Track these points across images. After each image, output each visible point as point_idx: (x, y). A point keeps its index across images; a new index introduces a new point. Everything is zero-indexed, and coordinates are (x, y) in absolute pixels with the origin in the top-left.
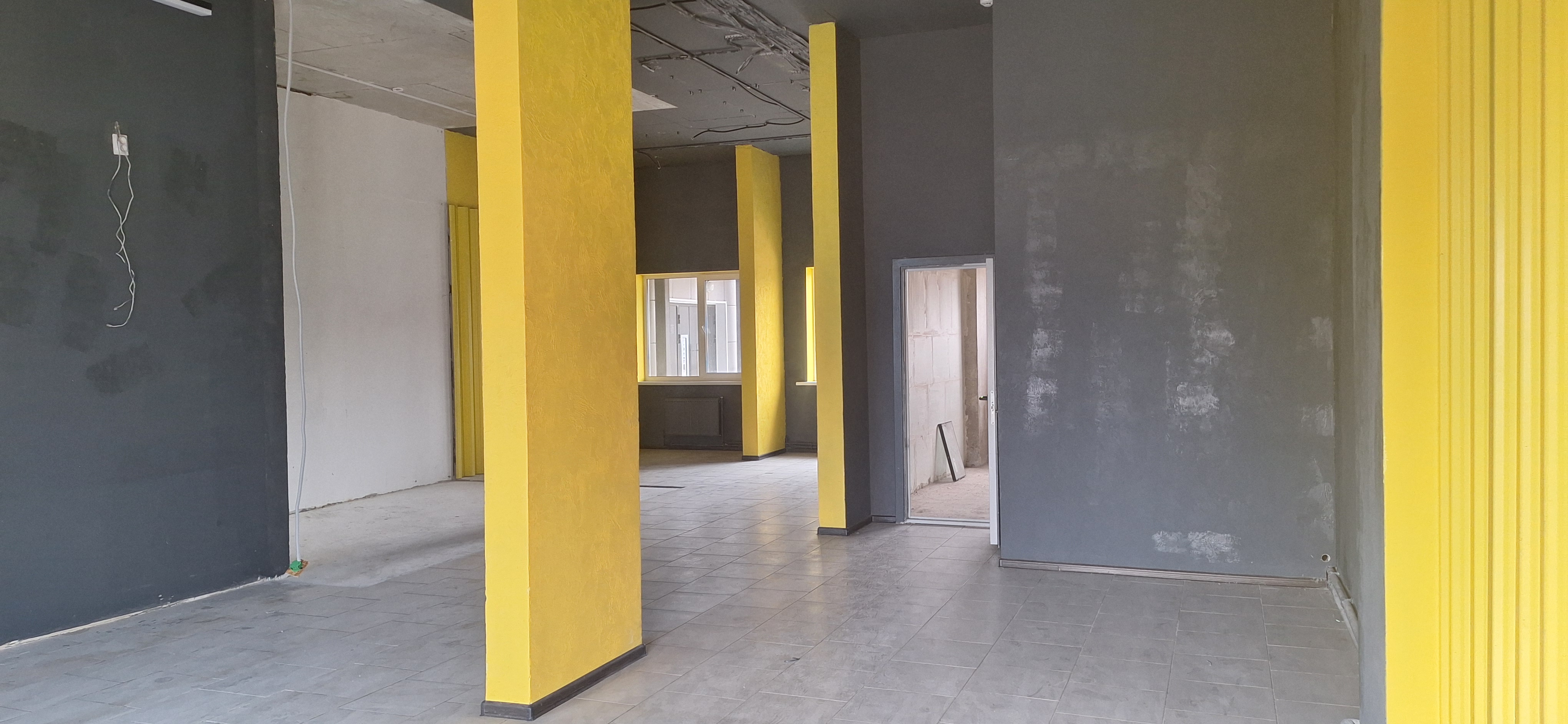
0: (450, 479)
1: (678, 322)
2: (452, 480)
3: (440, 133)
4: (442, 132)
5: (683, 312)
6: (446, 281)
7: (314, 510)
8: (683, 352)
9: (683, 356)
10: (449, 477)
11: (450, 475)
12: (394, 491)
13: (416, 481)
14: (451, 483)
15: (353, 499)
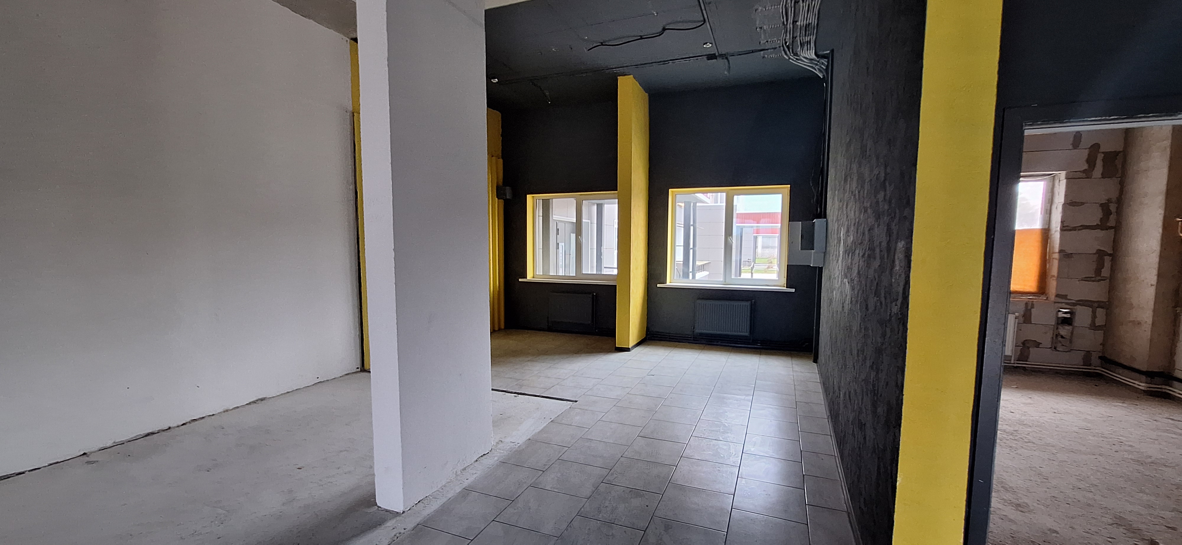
0: (359, 370)
1: (558, 233)
2: (361, 371)
3: (346, 42)
4: (347, 41)
5: (561, 226)
6: (352, 187)
7: (168, 431)
8: (560, 255)
9: (560, 258)
10: (358, 368)
11: (359, 367)
12: (289, 391)
13: (318, 378)
14: (358, 374)
15: (231, 408)
